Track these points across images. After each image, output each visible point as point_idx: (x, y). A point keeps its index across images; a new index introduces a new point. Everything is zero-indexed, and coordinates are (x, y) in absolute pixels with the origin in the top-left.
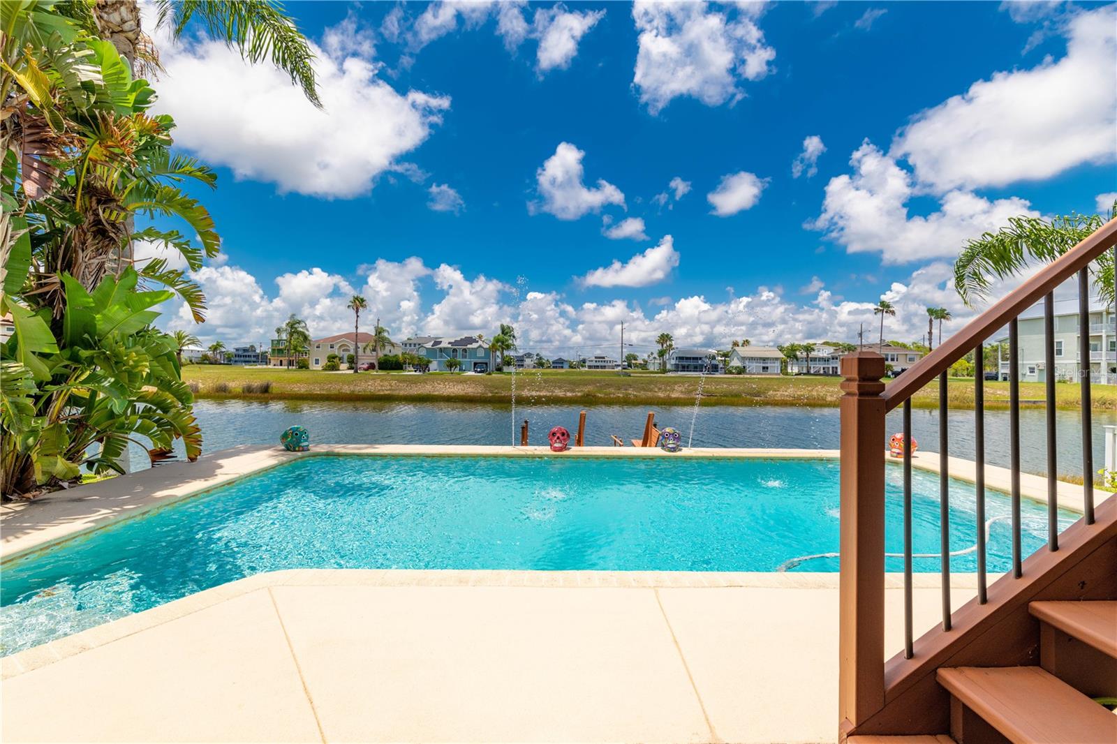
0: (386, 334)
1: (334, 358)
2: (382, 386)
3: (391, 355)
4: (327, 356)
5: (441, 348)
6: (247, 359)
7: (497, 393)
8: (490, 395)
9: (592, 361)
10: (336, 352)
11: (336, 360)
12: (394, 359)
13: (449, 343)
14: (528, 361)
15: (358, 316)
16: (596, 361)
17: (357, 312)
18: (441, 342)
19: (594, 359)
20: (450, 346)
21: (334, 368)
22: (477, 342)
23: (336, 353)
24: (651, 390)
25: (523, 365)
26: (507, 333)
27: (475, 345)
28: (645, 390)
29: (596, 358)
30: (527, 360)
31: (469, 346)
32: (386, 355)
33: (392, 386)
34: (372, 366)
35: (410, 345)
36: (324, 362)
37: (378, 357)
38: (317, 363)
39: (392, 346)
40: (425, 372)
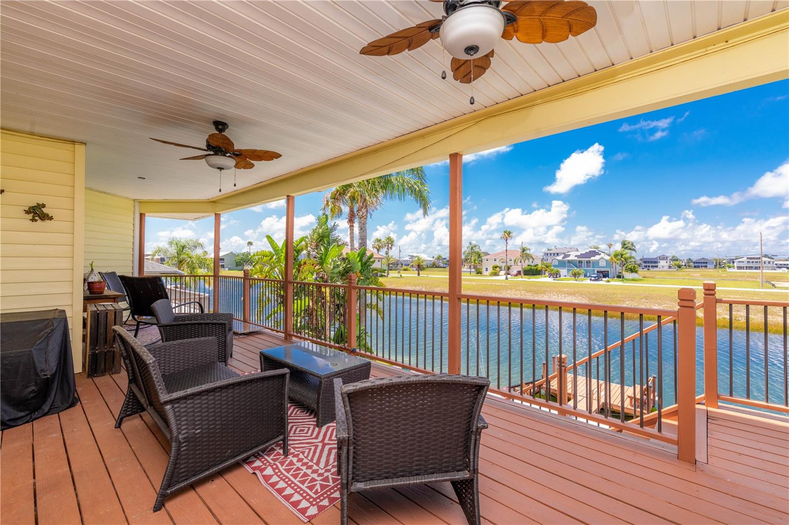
0: (528, 252)
1: (496, 267)
3: (532, 264)
4: (492, 266)
5: (569, 260)
9: (743, 262)
10: (498, 263)
11: (498, 269)
12: (535, 268)
13: (576, 256)
14: (662, 263)
15: (507, 243)
16: (749, 262)
18: (570, 255)
19: (745, 259)
20: (576, 258)
21: (496, 274)
22: (600, 254)
23: (498, 264)
26: (628, 247)
27: (597, 257)
30: (661, 261)
31: (592, 258)
32: (529, 265)
34: (519, 273)
35: (551, 254)
36: (490, 270)
37: (524, 267)
38: (487, 270)
39: (533, 259)
40: (556, 277)
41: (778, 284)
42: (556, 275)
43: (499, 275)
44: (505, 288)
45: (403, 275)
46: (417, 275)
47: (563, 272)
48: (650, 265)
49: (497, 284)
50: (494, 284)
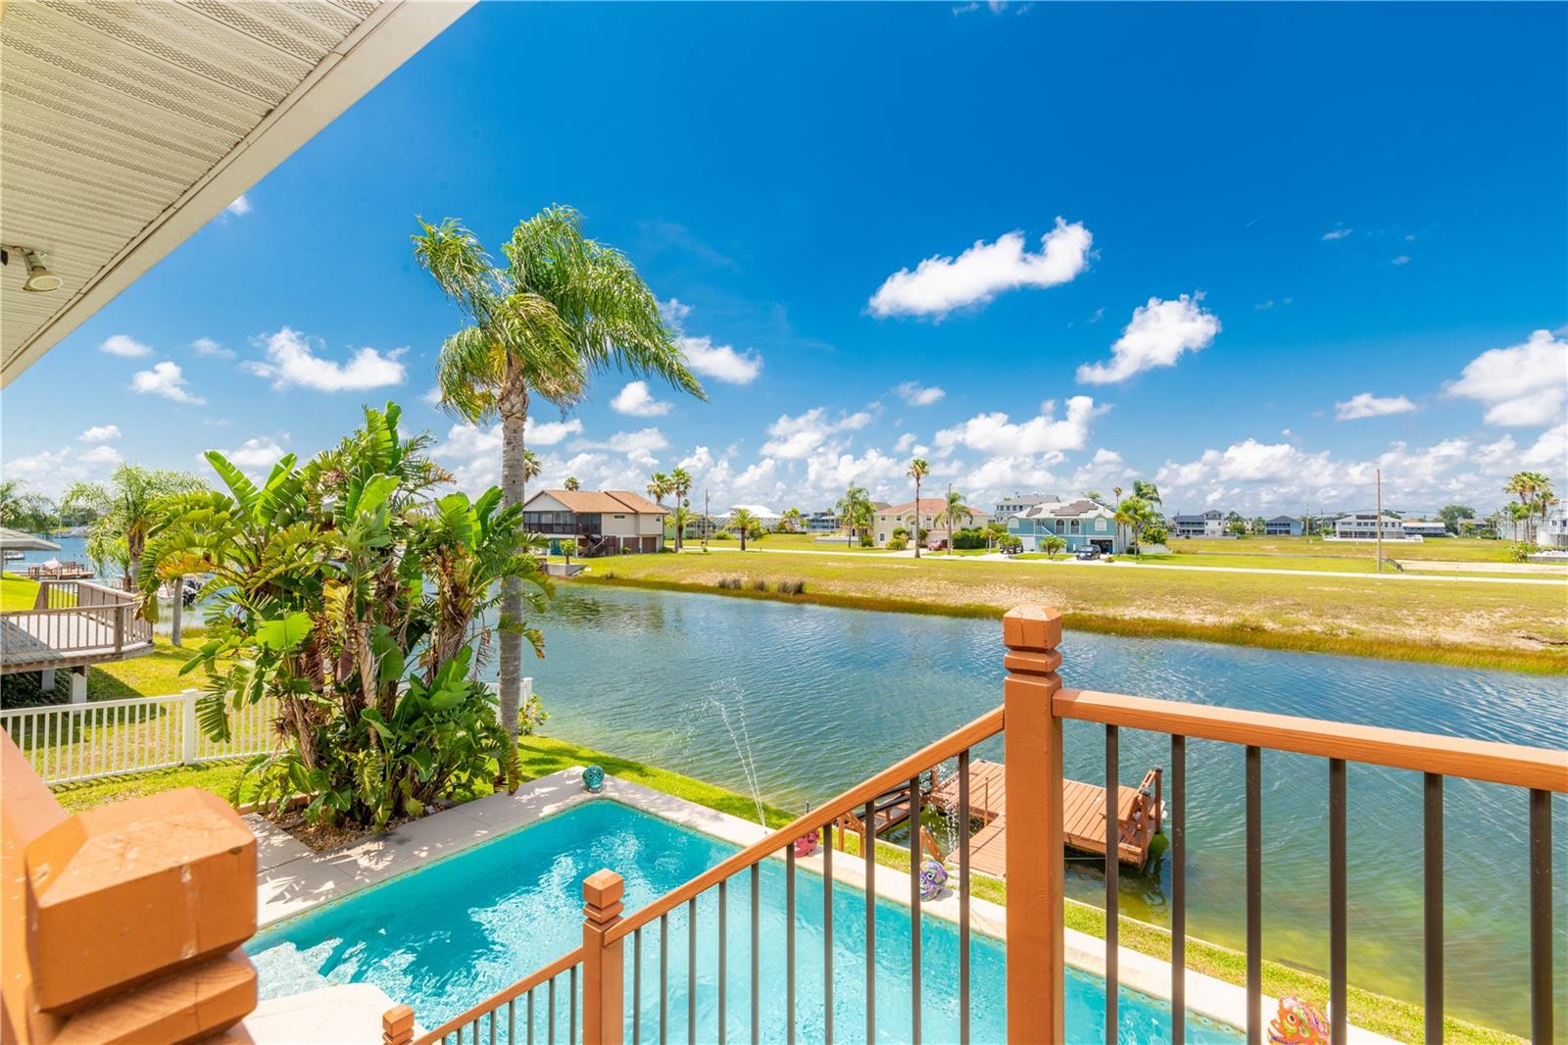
0: (960, 503)
1: (900, 533)
2: (928, 588)
3: (971, 527)
4: (893, 530)
5: (1039, 520)
6: (825, 524)
7: (1082, 609)
8: (1070, 611)
9: (1350, 523)
10: (903, 525)
11: (903, 537)
12: (975, 534)
13: (1052, 512)
14: (1212, 525)
15: (919, 485)
16: (1359, 524)
17: (918, 479)
18: (1041, 509)
19: (1353, 519)
20: (1052, 516)
21: (899, 547)
22: (1096, 509)
23: (904, 527)
24: (1397, 622)
25: (1202, 532)
26: (1146, 494)
27: (1091, 514)
28: (1381, 619)
29: (1358, 517)
30: (1210, 522)
31: (1083, 516)
32: (963, 529)
33: (939, 589)
34: (944, 544)
35: (1008, 507)
36: (889, 539)
37: (953, 532)
38: (882, 539)
39: (971, 517)
40: (1015, 553)
41: (1407, 564)
42: (1014, 548)
43: (904, 549)
44: (908, 574)
45: (709, 549)
46: (739, 549)
47: (1028, 542)
48: (1191, 529)
49: (896, 566)
50: (889, 566)
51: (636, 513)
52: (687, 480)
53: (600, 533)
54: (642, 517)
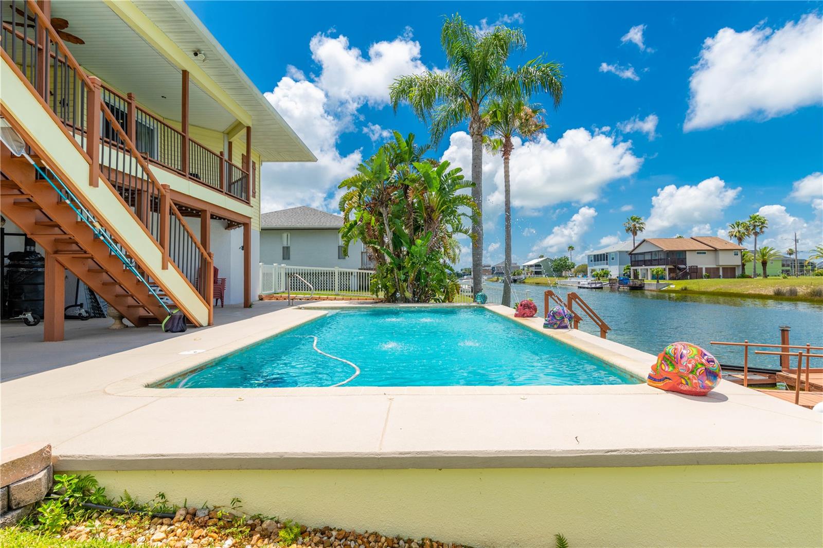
51: (716, 250)
52: (763, 223)
53: (685, 264)
54: (721, 254)
